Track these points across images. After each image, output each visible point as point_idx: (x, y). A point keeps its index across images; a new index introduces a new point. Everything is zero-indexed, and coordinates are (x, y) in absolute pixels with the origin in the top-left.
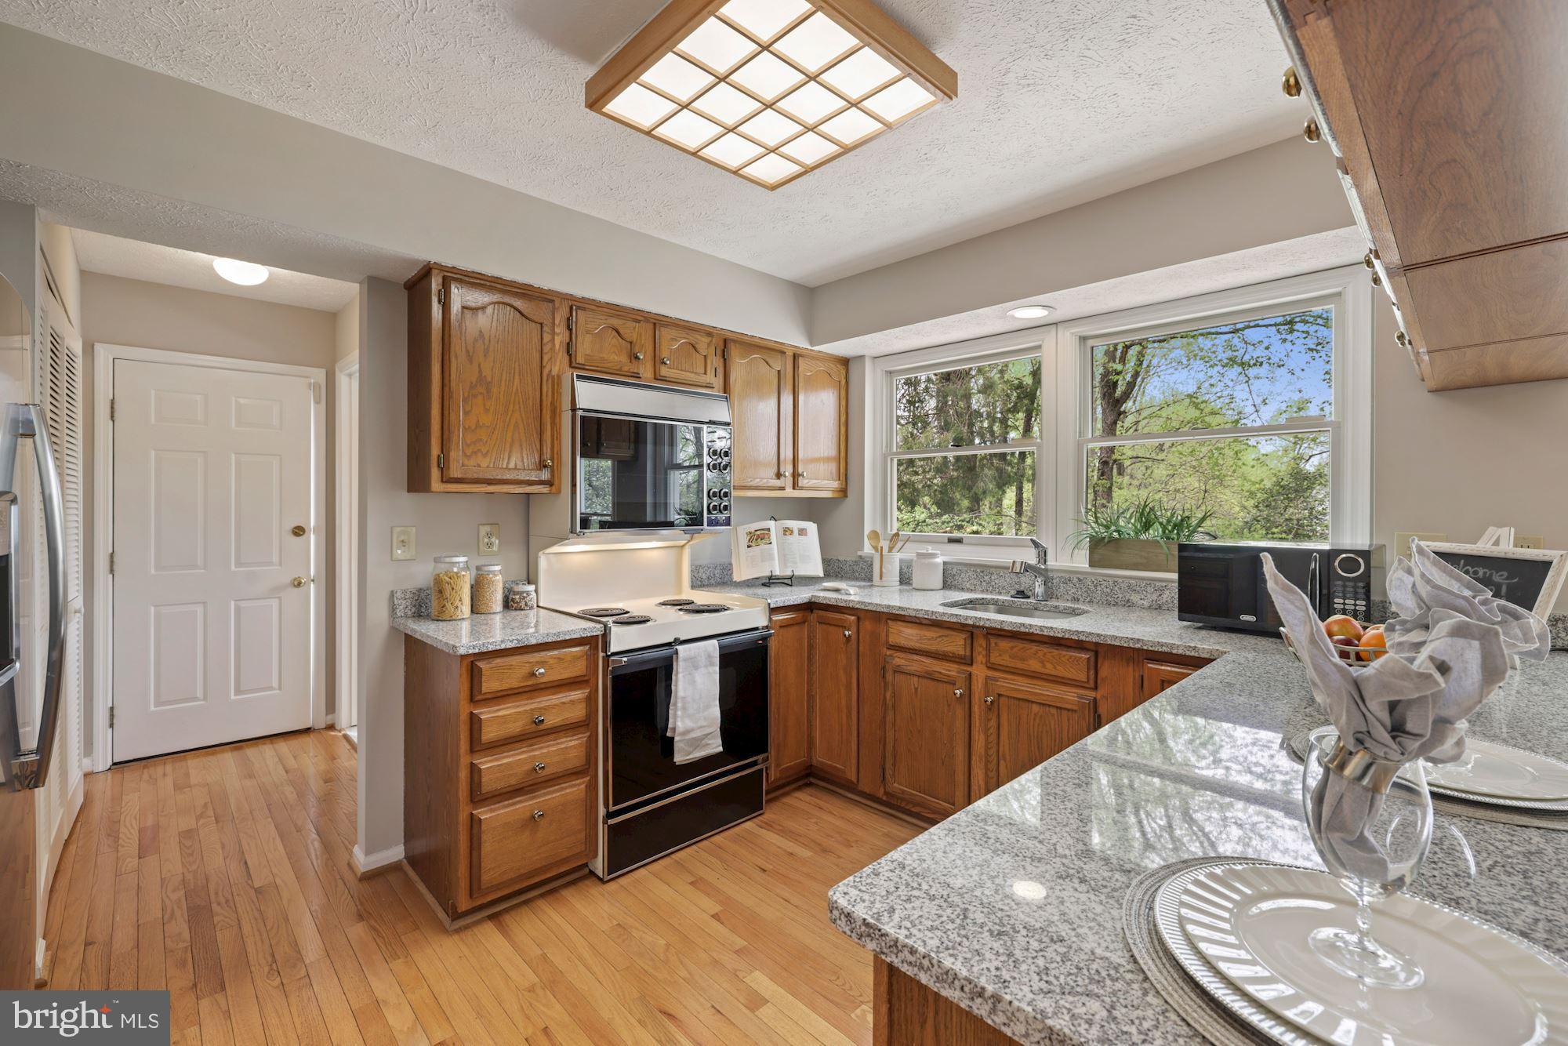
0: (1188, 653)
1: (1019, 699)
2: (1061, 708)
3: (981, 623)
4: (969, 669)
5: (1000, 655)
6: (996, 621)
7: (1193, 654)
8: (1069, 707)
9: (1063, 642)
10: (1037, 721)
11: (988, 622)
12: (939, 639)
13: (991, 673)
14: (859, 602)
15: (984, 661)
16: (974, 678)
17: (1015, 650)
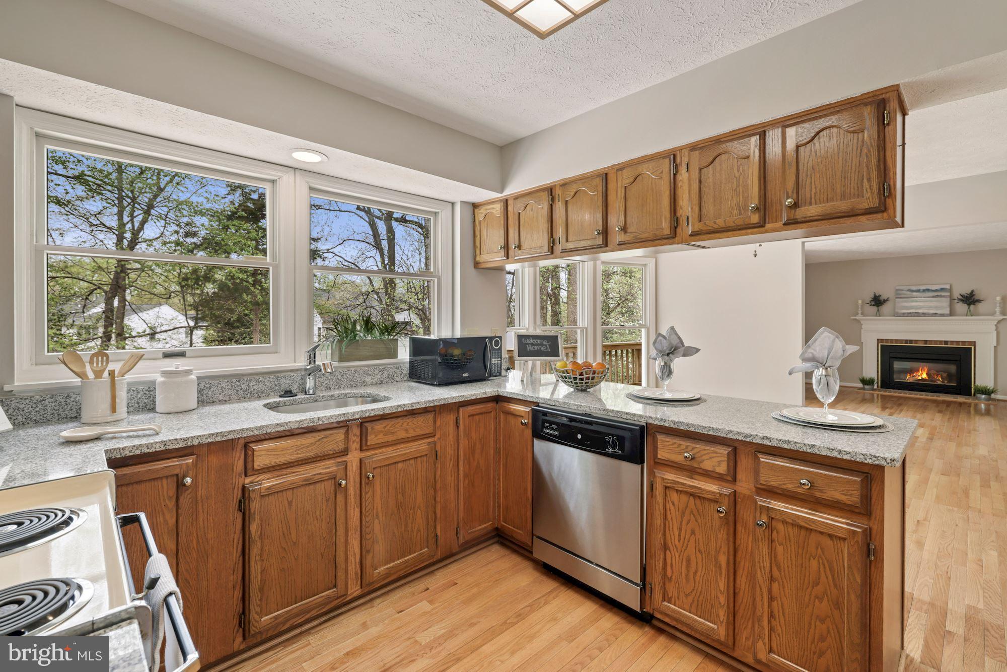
0: (483, 396)
1: (389, 465)
2: (417, 458)
3: (367, 415)
4: (344, 459)
5: (376, 436)
6: (379, 409)
7: (485, 396)
8: (424, 454)
9: (414, 412)
10: (402, 474)
11: (373, 412)
12: (318, 443)
13: (363, 455)
14: (210, 435)
15: (358, 446)
16: (349, 465)
17: (388, 427)
